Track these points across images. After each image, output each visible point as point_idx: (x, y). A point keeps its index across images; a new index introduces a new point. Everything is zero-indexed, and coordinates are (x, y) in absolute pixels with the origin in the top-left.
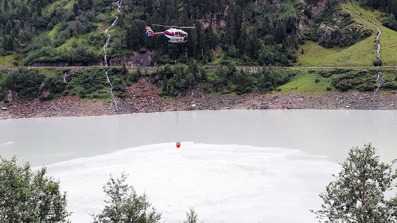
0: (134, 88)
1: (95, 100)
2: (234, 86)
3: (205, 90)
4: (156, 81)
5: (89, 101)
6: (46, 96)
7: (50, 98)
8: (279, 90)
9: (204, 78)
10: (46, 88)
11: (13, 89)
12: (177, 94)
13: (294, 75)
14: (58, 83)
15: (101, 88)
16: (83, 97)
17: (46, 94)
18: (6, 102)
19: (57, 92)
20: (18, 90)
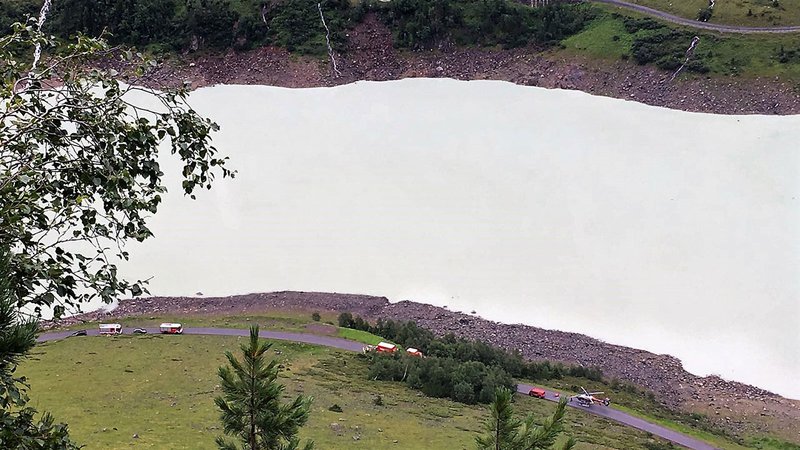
0: (357, 36)
1: (307, 57)
2: (501, 35)
3: (459, 40)
4: (390, 21)
5: (300, 59)
6: (242, 44)
7: (246, 48)
8: (564, 47)
9: (458, 21)
10: (241, 33)
11: (198, 33)
12: (418, 47)
13: (592, 19)
14: (257, 27)
15: (313, 35)
16: (291, 50)
17: (242, 41)
18: (192, 51)
19: (255, 39)
20: (205, 35)
